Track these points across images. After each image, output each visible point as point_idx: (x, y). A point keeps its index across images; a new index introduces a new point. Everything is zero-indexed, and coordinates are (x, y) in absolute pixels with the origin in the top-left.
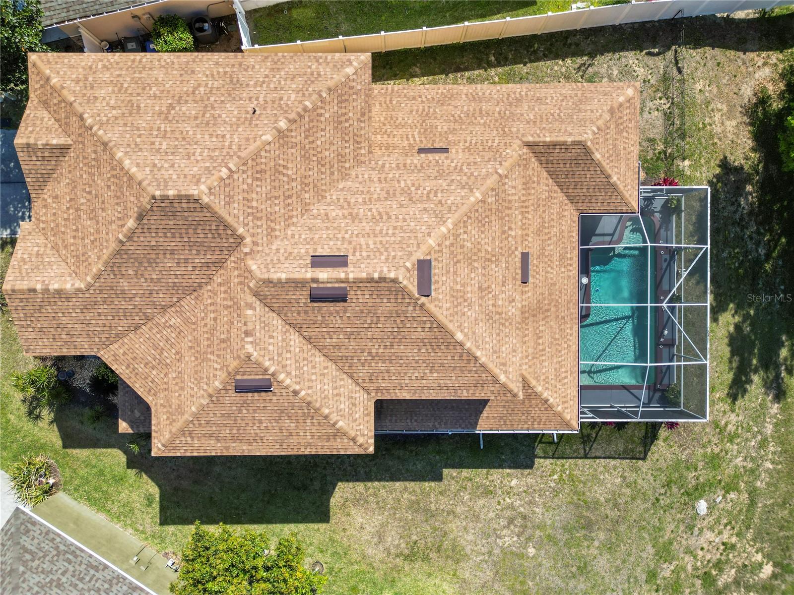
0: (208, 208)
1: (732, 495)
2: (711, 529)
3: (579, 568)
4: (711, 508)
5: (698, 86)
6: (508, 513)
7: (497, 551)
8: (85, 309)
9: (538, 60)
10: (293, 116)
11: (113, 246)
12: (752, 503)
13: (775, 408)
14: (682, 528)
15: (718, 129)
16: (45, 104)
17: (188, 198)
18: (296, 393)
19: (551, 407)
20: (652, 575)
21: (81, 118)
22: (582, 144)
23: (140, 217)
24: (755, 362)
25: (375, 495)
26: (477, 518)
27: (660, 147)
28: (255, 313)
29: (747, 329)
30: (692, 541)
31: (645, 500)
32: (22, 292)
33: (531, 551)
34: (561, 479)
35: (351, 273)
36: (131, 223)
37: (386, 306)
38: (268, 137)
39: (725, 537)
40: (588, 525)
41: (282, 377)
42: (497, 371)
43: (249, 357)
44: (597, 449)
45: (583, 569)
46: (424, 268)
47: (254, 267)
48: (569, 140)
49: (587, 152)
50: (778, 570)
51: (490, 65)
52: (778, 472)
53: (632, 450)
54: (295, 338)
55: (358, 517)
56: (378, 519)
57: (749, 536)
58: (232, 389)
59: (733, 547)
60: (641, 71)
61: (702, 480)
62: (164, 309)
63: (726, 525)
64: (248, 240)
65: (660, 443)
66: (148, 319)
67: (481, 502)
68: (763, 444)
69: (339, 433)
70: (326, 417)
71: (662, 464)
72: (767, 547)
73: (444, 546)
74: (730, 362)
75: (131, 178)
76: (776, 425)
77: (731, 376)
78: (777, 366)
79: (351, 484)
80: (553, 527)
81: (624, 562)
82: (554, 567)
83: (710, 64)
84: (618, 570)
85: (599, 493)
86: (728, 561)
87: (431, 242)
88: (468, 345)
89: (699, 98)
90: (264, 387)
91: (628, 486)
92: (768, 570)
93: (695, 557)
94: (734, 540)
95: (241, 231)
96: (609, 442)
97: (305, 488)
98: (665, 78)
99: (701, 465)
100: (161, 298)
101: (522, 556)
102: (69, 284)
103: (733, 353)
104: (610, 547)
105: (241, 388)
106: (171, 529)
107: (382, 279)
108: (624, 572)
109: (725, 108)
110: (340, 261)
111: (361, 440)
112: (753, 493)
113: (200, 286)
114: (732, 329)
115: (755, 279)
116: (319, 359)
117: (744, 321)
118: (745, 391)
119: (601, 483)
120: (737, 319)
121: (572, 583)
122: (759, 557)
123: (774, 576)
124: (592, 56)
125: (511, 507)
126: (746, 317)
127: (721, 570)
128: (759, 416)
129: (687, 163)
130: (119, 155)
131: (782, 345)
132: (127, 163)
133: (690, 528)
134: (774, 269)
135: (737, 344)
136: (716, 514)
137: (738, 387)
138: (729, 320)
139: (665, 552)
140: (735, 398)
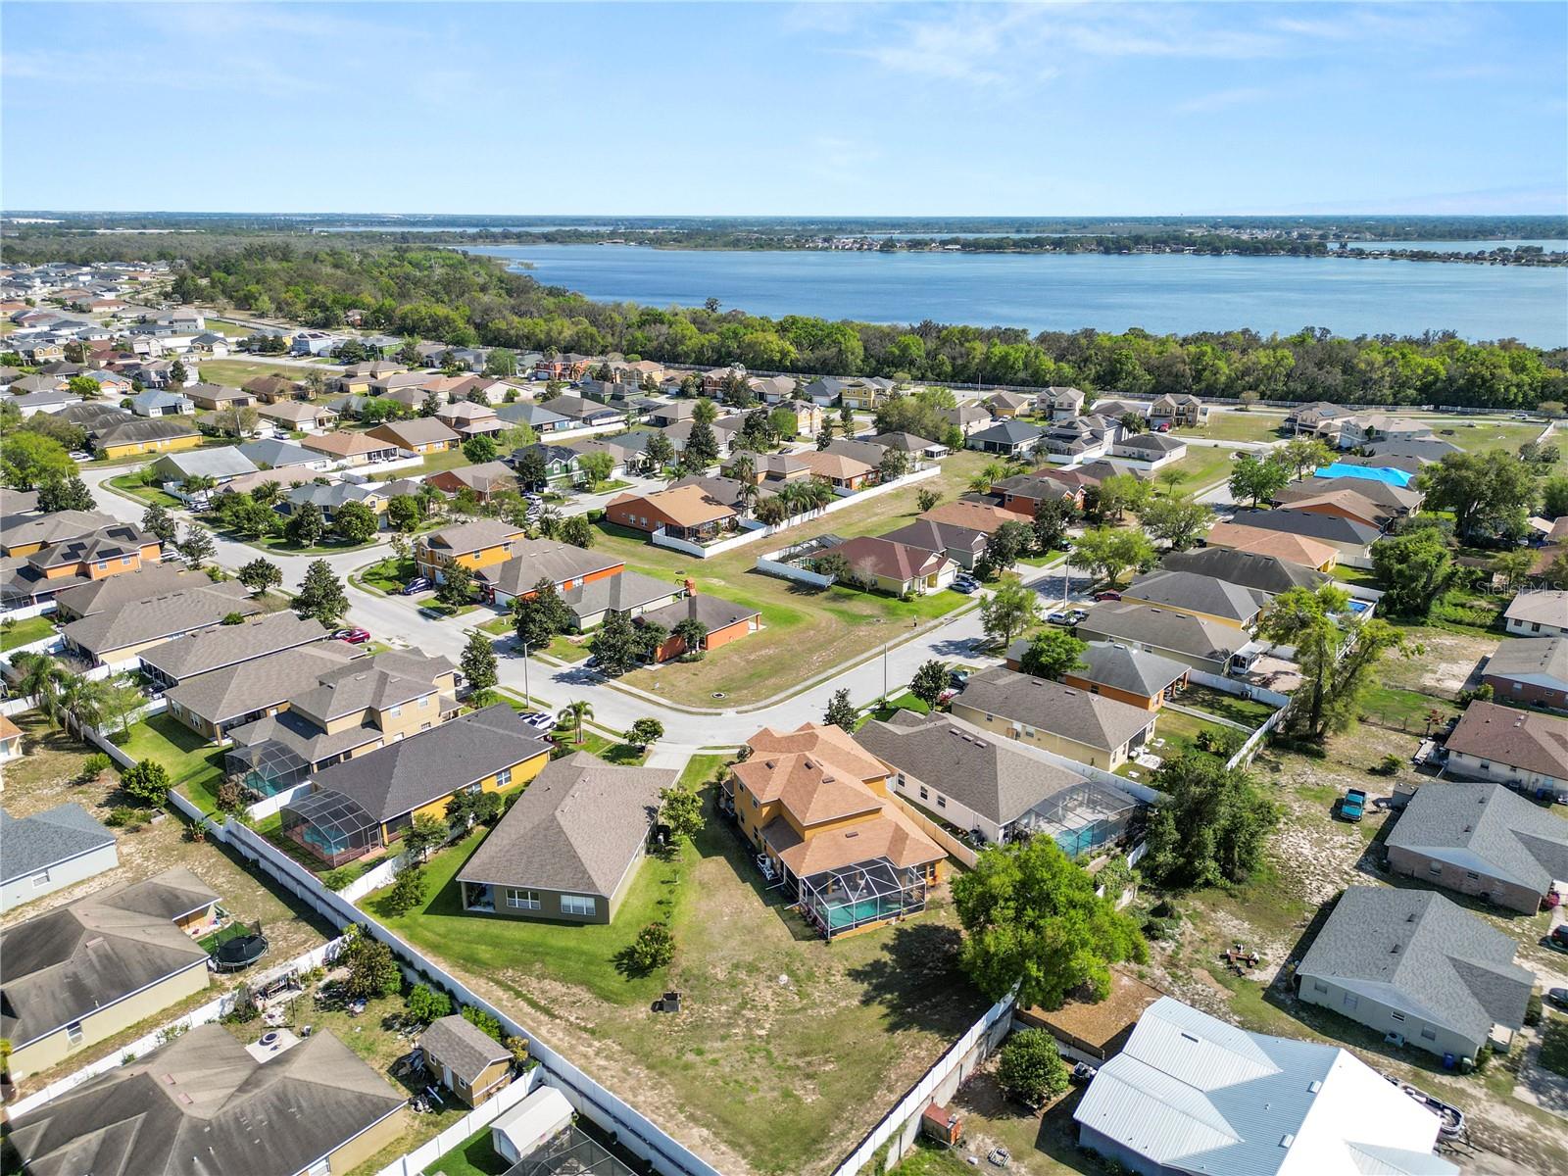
1: (797, 997)
2: (774, 993)
4: (785, 987)
6: (740, 907)
12: (798, 1011)
13: (856, 1003)
14: (768, 972)
20: (736, 966)
24: (874, 981)
25: (724, 867)
26: (732, 898)
29: (888, 970)
30: (762, 984)
31: (776, 948)
33: (726, 919)
39: (772, 1004)
40: (750, 932)
41: (777, 771)
45: (727, 937)
46: (831, 780)
49: (907, 838)
50: (765, 1038)
52: (822, 1019)
54: (790, 769)
55: (711, 866)
56: (713, 871)
57: (778, 1016)
59: (768, 1010)
61: (798, 972)
63: (778, 1001)
65: (808, 943)
67: (740, 897)
68: (833, 1005)
70: (767, 788)
71: (797, 948)
72: (776, 1028)
73: (712, 892)
74: (866, 965)
76: (847, 1007)
77: (860, 968)
78: (879, 995)
79: (726, 861)
80: (742, 922)
81: (739, 951)
82: (722, 928)
84: (734, 949)
85: (768, 931)
86: (758, 1010)
88: (813, 804)
91: (779, 939)
92: (763, 1032)
93: (754, 991)
94: (772, 1009)
96: (796, 925)
99: (806, 968)
101: (722, 917)
103: (871, 965)
104: (744, 943)
108: (734, 952)
112: (803, 1009)
114: (883, 960)
115: (916, 965)
116: (786, 778)
117: (891, 967)
118: (856, 981)
119: (774, 930)
120: (890, 962)
121: (717, 936)
122: (767, 1026)
123: (760, 1037)
125: (744, 906)
126: (894, 968)
127: (751, 1009)
128: (848, 996)
131: (892, 994)
133: (770, 979)
134: (926, 974)
135: (877, 967)
136: (782, 991)
137: (856, 975)
138: (887, 957)
139: (752, 969)
140: (849, 975)
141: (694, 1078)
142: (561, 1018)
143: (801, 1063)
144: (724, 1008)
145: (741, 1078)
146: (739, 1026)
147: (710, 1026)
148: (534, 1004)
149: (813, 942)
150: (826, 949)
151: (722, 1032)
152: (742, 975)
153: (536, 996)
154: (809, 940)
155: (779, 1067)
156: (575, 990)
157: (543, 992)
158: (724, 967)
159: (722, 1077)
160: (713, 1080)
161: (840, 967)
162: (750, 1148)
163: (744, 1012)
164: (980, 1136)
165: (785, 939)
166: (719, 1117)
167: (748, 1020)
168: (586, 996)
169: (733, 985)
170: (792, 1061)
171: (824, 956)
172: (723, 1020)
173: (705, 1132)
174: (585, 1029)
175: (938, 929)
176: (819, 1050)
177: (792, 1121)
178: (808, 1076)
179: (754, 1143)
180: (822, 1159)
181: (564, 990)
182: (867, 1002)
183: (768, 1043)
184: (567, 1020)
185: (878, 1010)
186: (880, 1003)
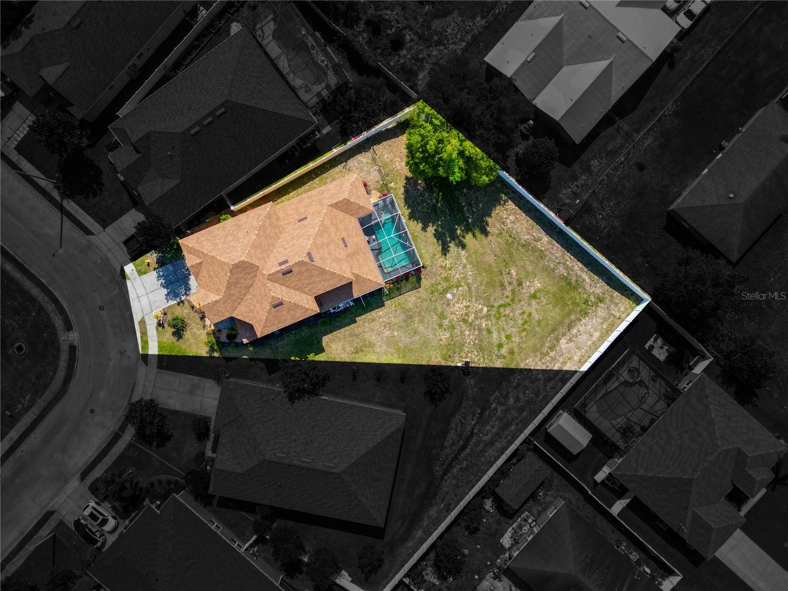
0: (247, 262)
1: (460, 288)
2: (457, 302)
3: (414, 332)
4: (454, 295)
5: (386, 156)
6: (383, 324)
7: (384, 338)
8: (224, 303)
9: (329, 170)
10: (258, 229)
11: (226, 282)
12: (470, 288)
13: (463, 253)
14: (445, 306)
15: (399, 167)
16: (190, 253)
17: (241, 261)
18: (290, 302)
19: (372, 280)
20: (441, 326)
21: (203, 252)
22: (345, 199)
23: (231, 272)
24: (448, 239)
25: (336, 337)
26: (373, 330)
27: (381, 182)
28: (270, 284)
29: (440, 230)
30: (452, 309)
31: (426, 301)
32: (206, 305)
33: (396, 334)
34: (395, 306)
35: (290, 264)
36: (229, 274)
37: (304, 269)
38: (255, 237)
39: (465, 304)
40: (411, 317)
41: (284, 299)
42: (343, 274)
43: (273, 296)
44: (403, 291)
45: (415, 333)
46: (309, 254)
47: (265, 273)
48: (341, 199)
49: (348, 200)
50: (489, 308)
51: (314, 179)
52: (475, 274)
53: (415, 286)
55: (333, 346)
56: (340, 344)
57: (474, 300)
58: (272, 308)
59: (469, 306)
60: (364, 160)
61: (444, 287)
62: (245, 294)
63: (463, 300)
64: (260, 266)
65: (423, 280)
66: (242, 299)
67: (372, 324)
68: (464, 266)
69: (307, 309)
70: (301, 306)
71: (427, 287)
72: (482, 302)
73: (366, 344)
74: (438, 243)
75: (224, 263)
76: (466, 258)
77: (440, 248)
78: (458, 238)
79: (327, 336)
80: (400, 323)
81: (428, 325)
82: (405, 336)
83: (387, 147)
84: (427, 328)
85: (410, 305)
86: (469, 312)
87: (308, 247)
88: (331, 270)
89: (388, 160)
90: (281, 304)
91: (419, 298)
92: (485, 309)
93: (456, 314)
94: (468, 304)
95: (257, 264)
96: (406, 287)
97: (312, 344)
98: (374, 159)
99: (442, 282)
100: (243, 292)
101: (393, 337)
102: (218, 298)
103: (438, 240)
104: (422, 322)
105: (275, 307)
106: (273, 375)
107: (299, 262)
108: (430, 328)
109: (399, 159)
110: (286, 262)
111: (314, 309)
112: (468, 284)
113: (252, 284)
114: (434, 232)
115: (435, 211)
116: (293, 291)
117: (438, 227)
118: (449, 251)
119: (409, 301)
120: (434, 228)
121: (414, 339)
122: (480, 306)
123: (488, 311)
124: (346, 161)
125: (383, 322)
126: (438, 226)
127: (468, 316)
128: (458, 257)
129: (393, 184)
130: (218, 258)
131: (457, 229)
132: (221, 259)
133: (448, 305)
134: (441, 205)
135: (438, 236)
136: (457, 297)
137: (445, 251)
138: (431, 229)
139: (442, 316)
140: (445, 255)
141: (520, 348)
142: (473, 430)
143: (509, 288)
144: (467, 333)
145: (520, 322)
146: (480, 323)
147: (480, 340)
148: (463, 448)
149: (422, 277)
150: (428, 268)
151: (485, 333)
152: (446, 322)
153: (456, 448)
154: (420, 279)
155: (513, 300)
156: (453, 425)
157: (453, 444)
158: (441, 334)
159: (520, 332)
160: (522, 338)
161: (440, 260)
162: (573, 317)
163: (470, 321)
164: (560, 196)
165: (418, 295)
166: (550, 334)
167: (476, 318)
168: (458, 417)
169: (452, 327)
170: (508, 293)
171: (434, 270)
172: (476, 333)
173: (563, 341)
174: (481, 414)
175: (406, 191)
176: (500, 278)
177: (553, 295)
178: (520, 284)
179: (568, 315)
180: (584, 280)
181: (453, 431)
182: (463, 246)
183: (493, 306)
184: (475, 425)
185: (469, 239)
186: (464, 237)
